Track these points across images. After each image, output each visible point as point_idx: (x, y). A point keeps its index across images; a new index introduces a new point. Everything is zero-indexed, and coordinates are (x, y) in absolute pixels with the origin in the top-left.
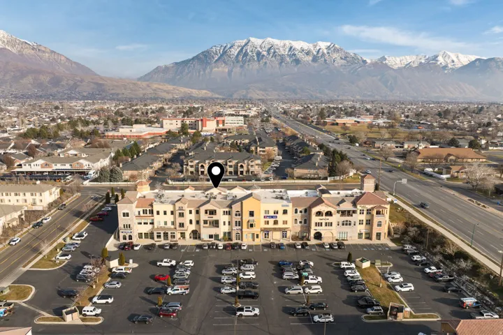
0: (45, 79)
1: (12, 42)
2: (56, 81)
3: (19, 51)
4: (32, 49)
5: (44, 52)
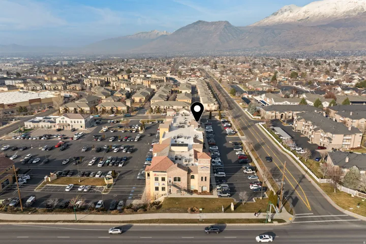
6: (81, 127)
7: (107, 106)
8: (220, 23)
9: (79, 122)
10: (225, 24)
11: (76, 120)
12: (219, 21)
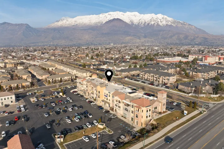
0: (182, 36)
1: (174, 22)
2: (186, 37)
3: (176, 25)
4: (181, 24)
5: (186, 25)
6: (12, 102)
7: (13, 84)
8: (22, 25)
9: (7, 99)
10: (25, 26)
11: (6, 97)
12: (21, 24)
